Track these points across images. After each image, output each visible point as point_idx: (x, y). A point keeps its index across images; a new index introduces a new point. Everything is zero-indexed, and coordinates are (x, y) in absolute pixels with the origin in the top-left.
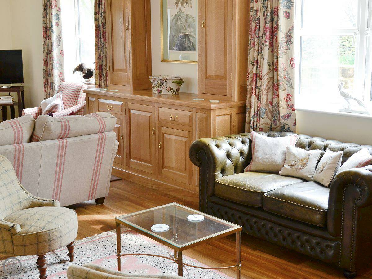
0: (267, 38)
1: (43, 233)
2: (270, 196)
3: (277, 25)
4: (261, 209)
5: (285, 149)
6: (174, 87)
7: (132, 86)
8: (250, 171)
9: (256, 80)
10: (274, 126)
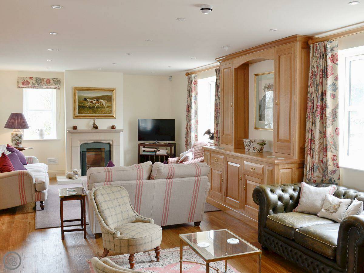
0: (318, 113)
1: (132, 240)
2: (300, 231)
3: (326, 104)
4: (294, 241)
5: (324, 197)
6: (259, 147)
7: (233, 145)
8: (297, 212)
9: (311, 144)
10: (324, 179)
